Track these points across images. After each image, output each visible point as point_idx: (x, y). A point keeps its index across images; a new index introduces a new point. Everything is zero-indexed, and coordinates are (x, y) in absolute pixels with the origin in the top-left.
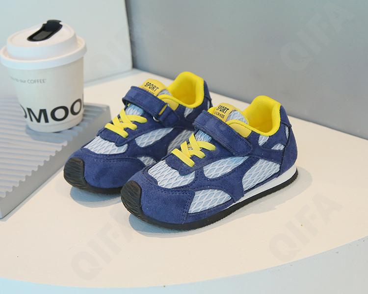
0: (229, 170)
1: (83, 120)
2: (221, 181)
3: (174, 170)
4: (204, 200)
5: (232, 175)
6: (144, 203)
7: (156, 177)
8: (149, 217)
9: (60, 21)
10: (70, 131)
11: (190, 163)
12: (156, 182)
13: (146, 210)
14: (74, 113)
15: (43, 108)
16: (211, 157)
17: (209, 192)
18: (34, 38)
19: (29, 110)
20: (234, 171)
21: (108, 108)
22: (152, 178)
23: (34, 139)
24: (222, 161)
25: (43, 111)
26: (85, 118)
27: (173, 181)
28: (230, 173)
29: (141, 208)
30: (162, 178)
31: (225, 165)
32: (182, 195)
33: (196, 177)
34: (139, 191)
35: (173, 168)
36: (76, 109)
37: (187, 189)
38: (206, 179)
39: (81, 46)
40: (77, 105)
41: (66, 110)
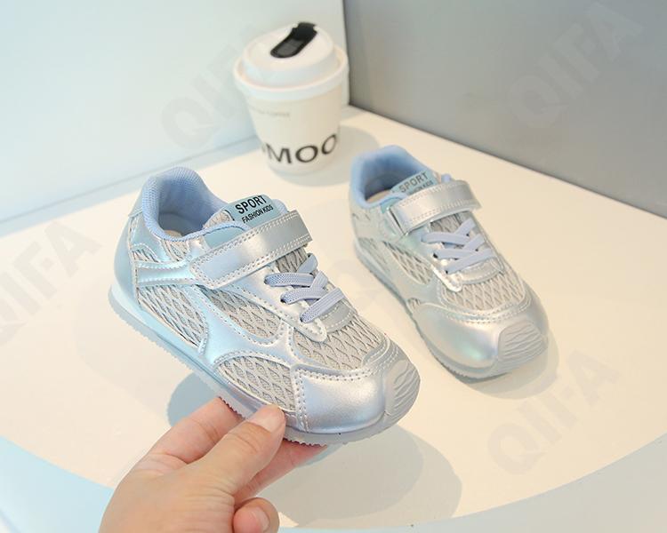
9: (313, 25)
14: (324, 152)
15: (285, 146)
18: (280, 52)
19: (269, 147)
25: (286, 151)
36: (328, 148)
40: (331, 141)
41: (315, 149)
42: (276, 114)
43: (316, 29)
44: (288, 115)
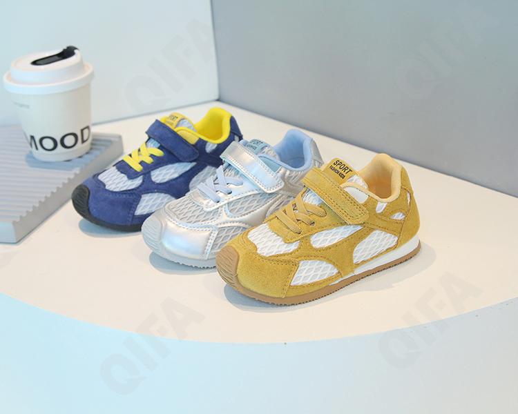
0: (176, 175)
1: (91, 149)
2: (167, 185)
3: (123, 175)
4: (151, 203)
5: (179, 180)
6: (92, 204)
7: (105, 181)
8: (96, 218)
9: (76, 49)
10: (80, 159)
11: (138, 168)
12: (105, 186)
13: (94, 211)
16: (159, 163)
17: (156, 195)
18: (38, 62)
19: (32, 137)
20: (181, 176)
21: (120, 137)
22: (101, 182)
23: (31, 166)
24: (170, 166)
26: (94, 147)
27: (121, 185)
28: (177, 178)
29: (89, 209)
30: (110, 182)
31: (173, 171)
32: (128, 197)
33: (143, 181)
34: (87, 194)
35: (122, 173)
37: (134, 191)
38: (153, 183)
39: (88, 72)
41: (54, 140)
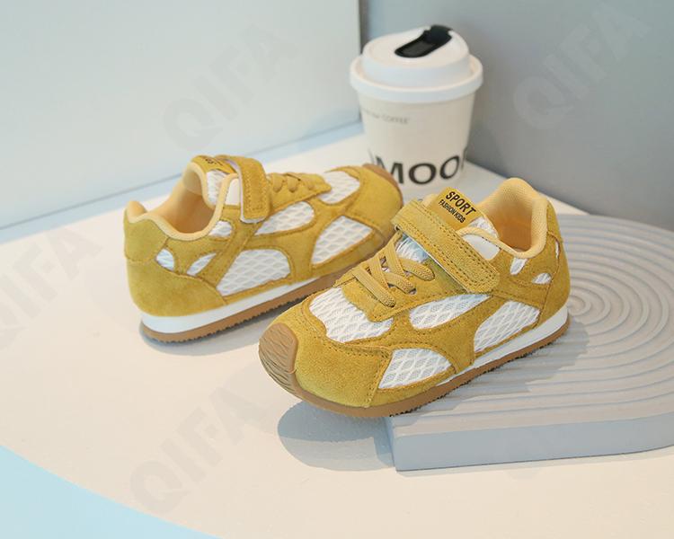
9: (449, 29)
14: (444, 176)
15: (398, 161)
18: (405, 52)
25: (398, 166)
36: (448, 171)
40: (453, 164)
41: (432, 168)
42: (392, 119)
43: (451, 33)
44: (405, 121)
